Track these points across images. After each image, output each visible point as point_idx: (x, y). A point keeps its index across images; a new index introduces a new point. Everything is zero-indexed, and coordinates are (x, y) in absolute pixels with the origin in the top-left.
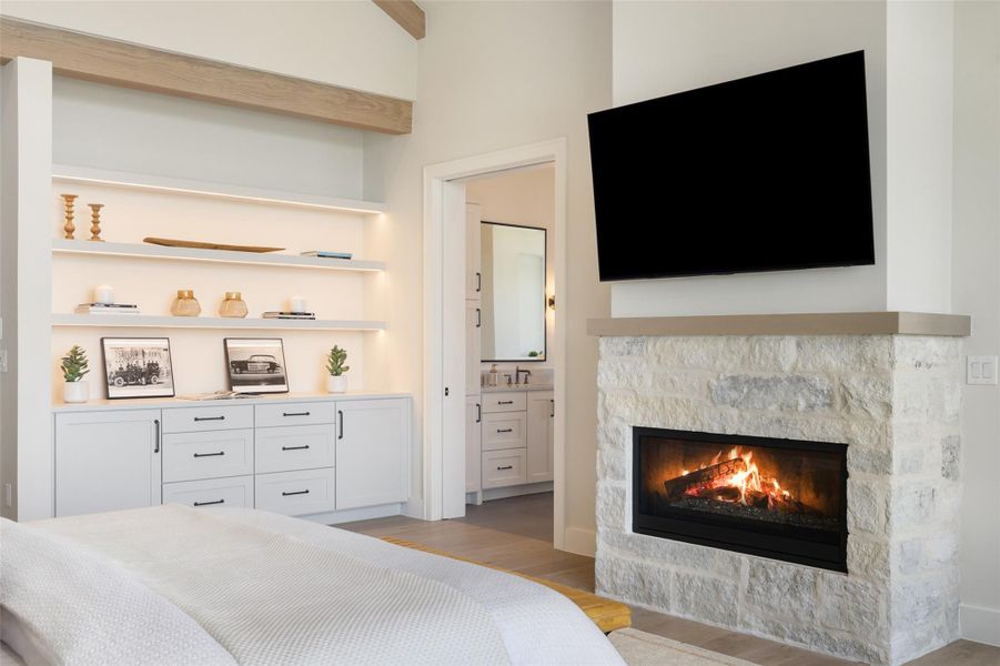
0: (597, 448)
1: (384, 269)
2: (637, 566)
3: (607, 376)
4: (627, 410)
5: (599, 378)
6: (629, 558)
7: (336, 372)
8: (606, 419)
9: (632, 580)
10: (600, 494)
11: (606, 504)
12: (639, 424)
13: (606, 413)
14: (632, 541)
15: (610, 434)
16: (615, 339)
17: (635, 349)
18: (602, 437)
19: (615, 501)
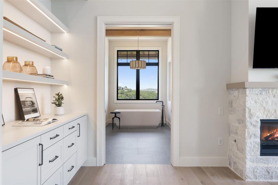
0: (246, 128)
1: (68, 58)
2: (266, 168)
3: (250, 103)
4: (260, 114)
5: (247, 103)
6: (262, 165)
7: (59, 105)
8: (250, 118)
9: (264, 173)
10: (248, 145)
11: (250, 148)
12: (265, 118)
13: (251, 116)
14: (261, 159)
15: (254, 123)
16: (254, 90)
17: (264, 93)
18: (248, 124)
19: (254, 146)
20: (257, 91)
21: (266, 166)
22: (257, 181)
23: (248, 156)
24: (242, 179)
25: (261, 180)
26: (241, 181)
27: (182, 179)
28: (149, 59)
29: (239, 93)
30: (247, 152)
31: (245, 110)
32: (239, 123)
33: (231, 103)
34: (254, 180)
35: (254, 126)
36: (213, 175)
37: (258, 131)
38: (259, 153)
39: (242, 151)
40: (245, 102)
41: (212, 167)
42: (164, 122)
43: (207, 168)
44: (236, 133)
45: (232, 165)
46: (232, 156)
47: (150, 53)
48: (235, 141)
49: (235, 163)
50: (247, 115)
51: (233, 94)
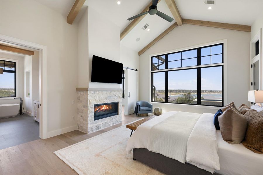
0: (88, 109)
3: (90, 97)
4: (94, 102)
6: (94, 125)
9: (95, 128)
10: (89, 117)
12: (95, 104)
13: (90, 103)
14: (95, 122)
15: (91, 107)
16: (91, 91)
17: (95, 93)
18: (89, 107)
19: (92, 117)
20: (92, 92)
21: (96, 124)
22: (93, 132)
23: (89, 122)
24: (87, 134)
25: (95, 131)
26: (86, 135)
27: (53, 145)
28: (5, 67)
29: (84, 93)
30: (89, 120)
31: (87, 101)
32: (84, 107)
33: (79, 98)
34: (92, 132)
35: (92, 108)
36: (71, 136)
37: (93, 110)
38: (93, 120)
39: (86, 120)
40: (87, 97)
41: (69, 132)
42: (23, 111)
43: (66, 134)
44: (83, 112)
45: (80, 128)
46: (80, 124)
47: (6, 63)
48: (82, 116)
49: (81, 127)
50: (89, 103)
51: (80, 93)
